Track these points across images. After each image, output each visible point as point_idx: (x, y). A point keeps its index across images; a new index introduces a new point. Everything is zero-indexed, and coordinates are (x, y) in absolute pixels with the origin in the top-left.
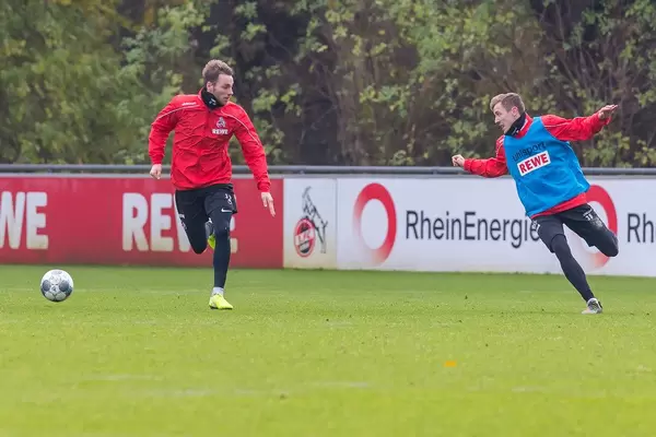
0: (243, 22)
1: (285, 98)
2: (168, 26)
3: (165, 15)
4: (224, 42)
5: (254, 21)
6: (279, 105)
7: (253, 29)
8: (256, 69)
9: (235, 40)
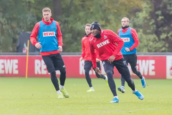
0: (157, 16)
1: (169, 35)
2: (138, 17)
3: (138, 14)
4: (153, 21)
5: (161, 16)
6: (167, 37)
7: (160, 18)
8: (161, 28)
9: (156, 20)
